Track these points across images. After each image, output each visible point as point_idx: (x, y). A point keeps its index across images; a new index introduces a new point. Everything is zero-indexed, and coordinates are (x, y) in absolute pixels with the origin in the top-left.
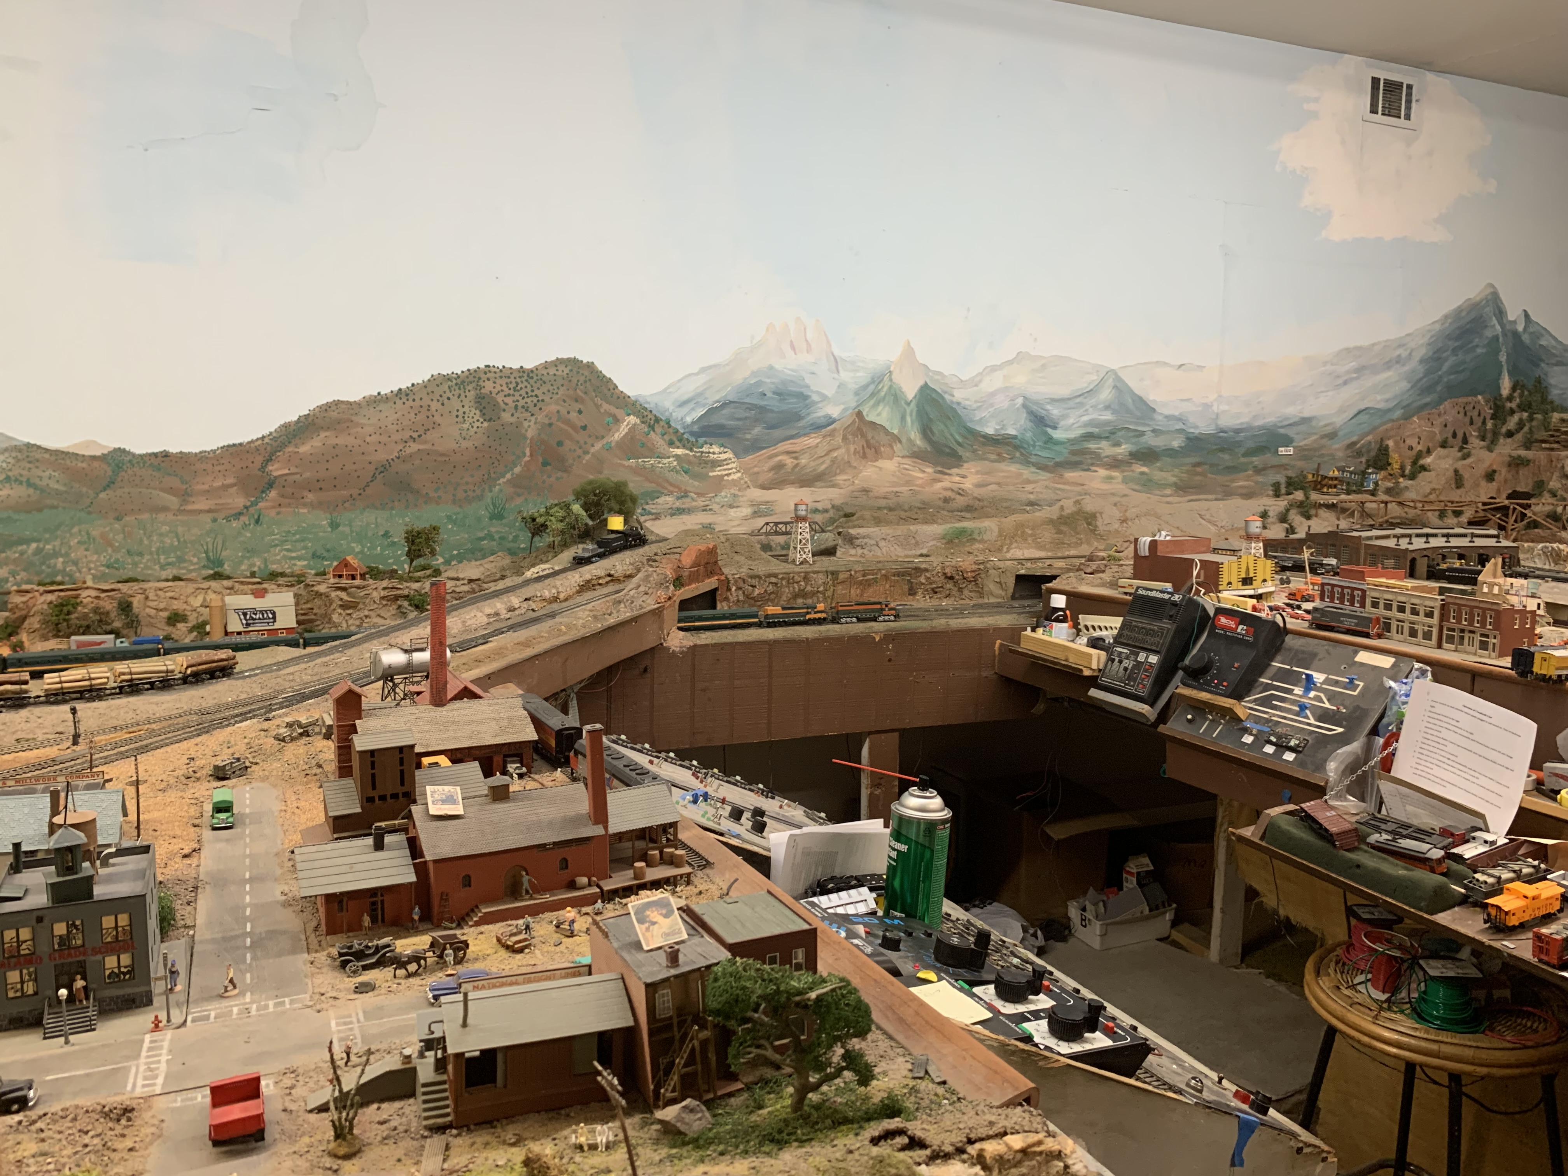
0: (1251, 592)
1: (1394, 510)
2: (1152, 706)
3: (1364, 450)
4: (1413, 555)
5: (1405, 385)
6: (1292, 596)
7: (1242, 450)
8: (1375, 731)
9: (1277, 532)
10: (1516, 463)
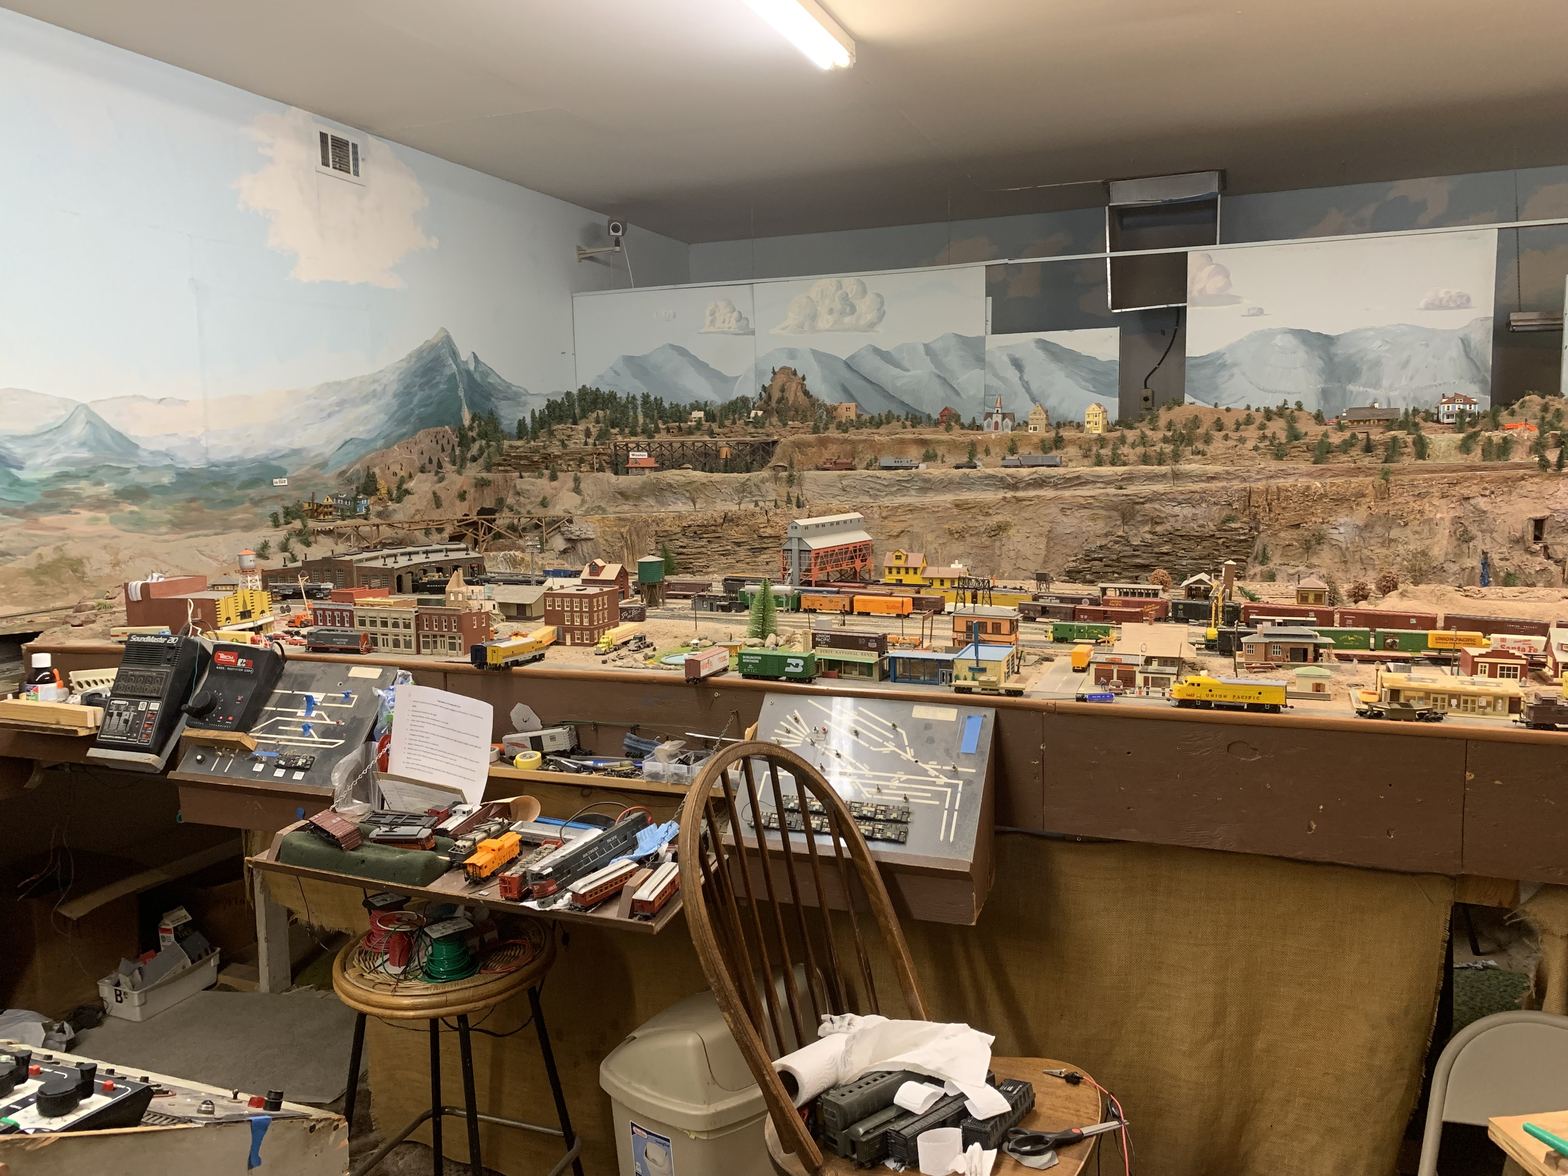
0: (251, 625)
1: (386, 532)
2: (158, 754)
3: (354, 478)
4: (399, 573)
5: (383, 417)
6: (291, 623)
7: (237, 483)
8: (371, 737)
9: (276, 562)
10: (481, 484)
